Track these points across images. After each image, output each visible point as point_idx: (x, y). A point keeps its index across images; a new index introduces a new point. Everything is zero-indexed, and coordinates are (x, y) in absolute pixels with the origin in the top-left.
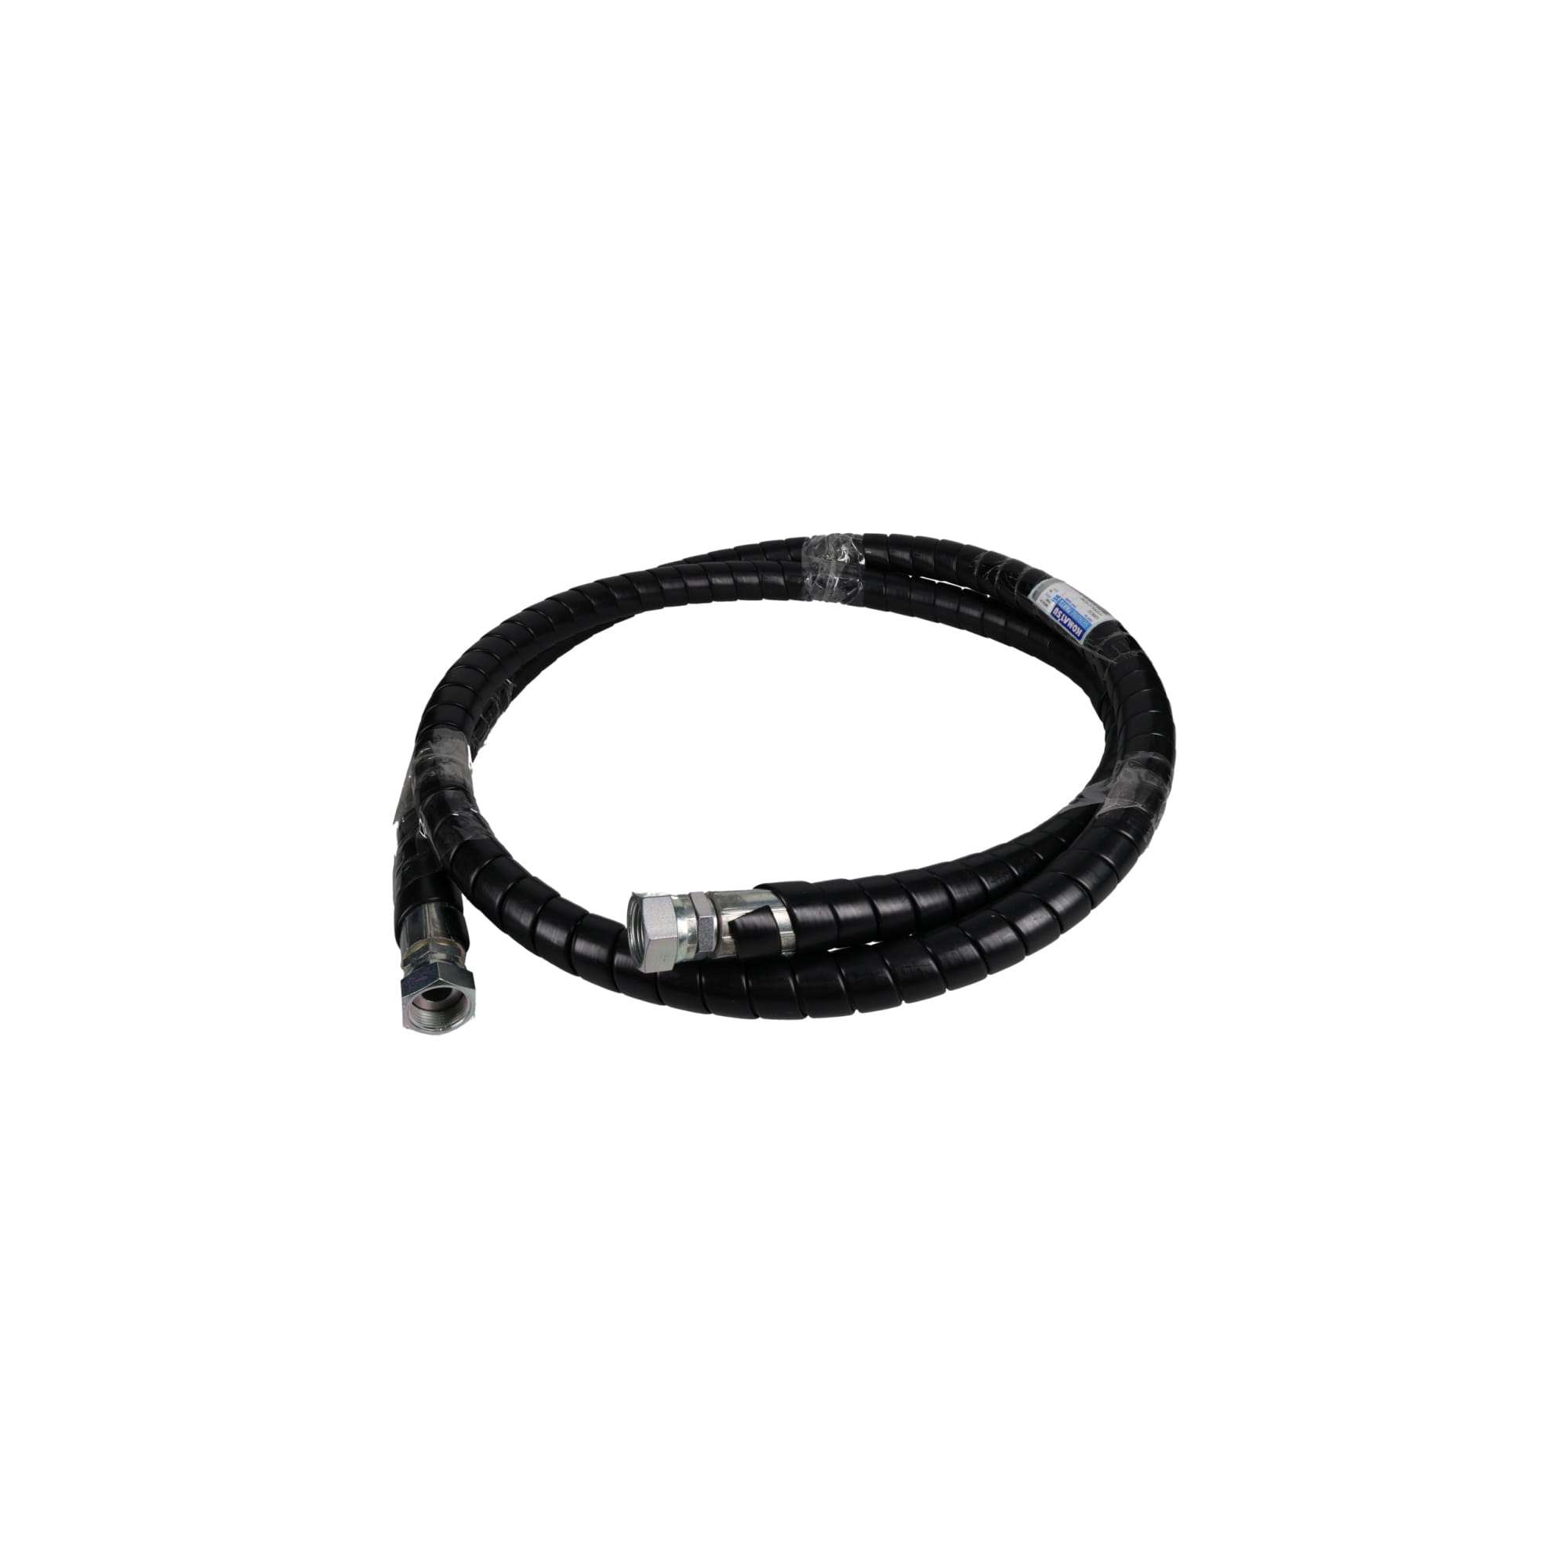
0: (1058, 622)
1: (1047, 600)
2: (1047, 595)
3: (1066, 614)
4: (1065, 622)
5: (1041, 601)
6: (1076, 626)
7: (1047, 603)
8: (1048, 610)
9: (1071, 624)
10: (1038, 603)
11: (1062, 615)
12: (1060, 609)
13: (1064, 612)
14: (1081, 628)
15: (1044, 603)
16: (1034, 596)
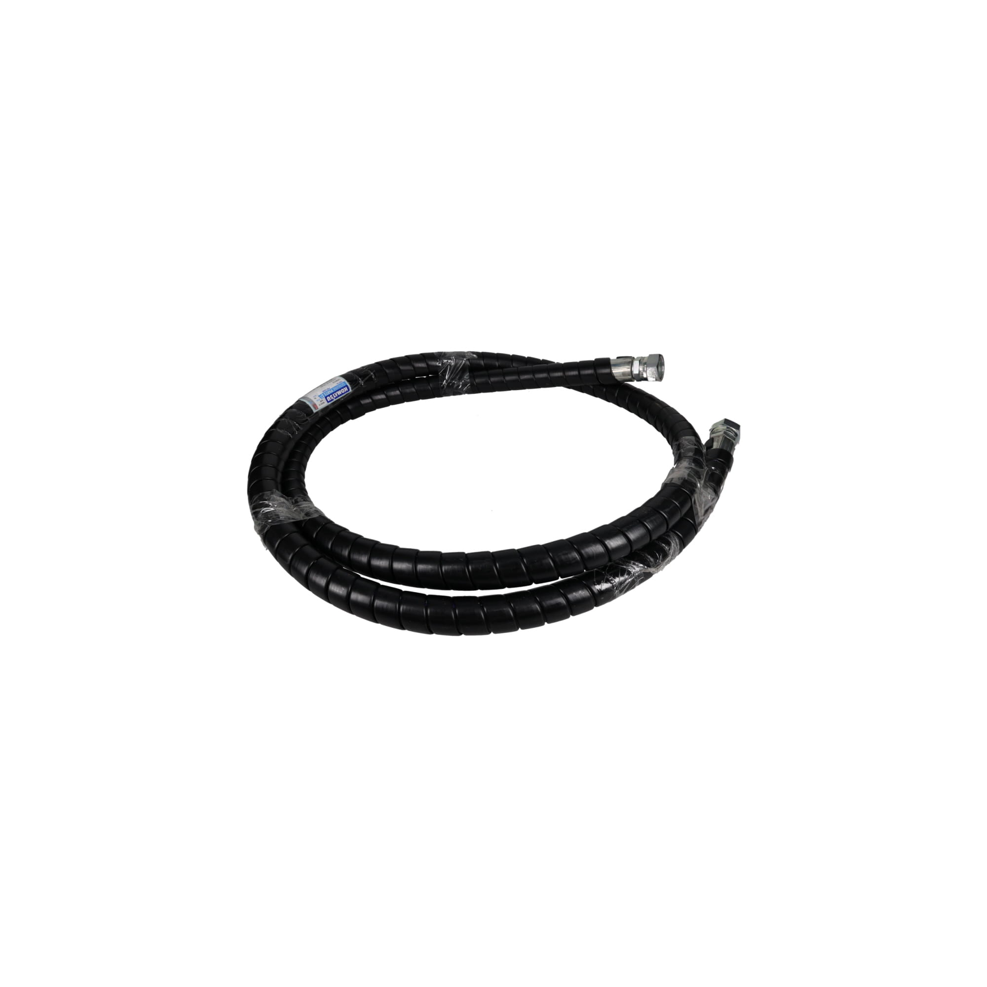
0: (335, 400)
1: (321, 401)
2: (317, 400)
3: (333, 393)
4: (337, 395)
5: (320, 405)
6: (342, 390)
7: (322, 402)
8: (326, 404)
9: (339, 393)
10: (320, 407)
11: (333, 396)
12: (329, 396)
13: (332, 394)
14: (344, 387)
15: (322, 404)
16: (316, 409)
